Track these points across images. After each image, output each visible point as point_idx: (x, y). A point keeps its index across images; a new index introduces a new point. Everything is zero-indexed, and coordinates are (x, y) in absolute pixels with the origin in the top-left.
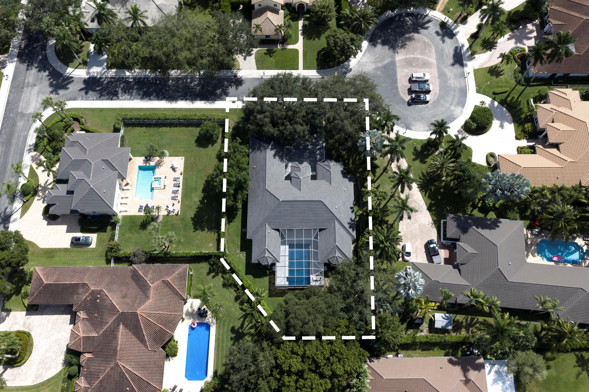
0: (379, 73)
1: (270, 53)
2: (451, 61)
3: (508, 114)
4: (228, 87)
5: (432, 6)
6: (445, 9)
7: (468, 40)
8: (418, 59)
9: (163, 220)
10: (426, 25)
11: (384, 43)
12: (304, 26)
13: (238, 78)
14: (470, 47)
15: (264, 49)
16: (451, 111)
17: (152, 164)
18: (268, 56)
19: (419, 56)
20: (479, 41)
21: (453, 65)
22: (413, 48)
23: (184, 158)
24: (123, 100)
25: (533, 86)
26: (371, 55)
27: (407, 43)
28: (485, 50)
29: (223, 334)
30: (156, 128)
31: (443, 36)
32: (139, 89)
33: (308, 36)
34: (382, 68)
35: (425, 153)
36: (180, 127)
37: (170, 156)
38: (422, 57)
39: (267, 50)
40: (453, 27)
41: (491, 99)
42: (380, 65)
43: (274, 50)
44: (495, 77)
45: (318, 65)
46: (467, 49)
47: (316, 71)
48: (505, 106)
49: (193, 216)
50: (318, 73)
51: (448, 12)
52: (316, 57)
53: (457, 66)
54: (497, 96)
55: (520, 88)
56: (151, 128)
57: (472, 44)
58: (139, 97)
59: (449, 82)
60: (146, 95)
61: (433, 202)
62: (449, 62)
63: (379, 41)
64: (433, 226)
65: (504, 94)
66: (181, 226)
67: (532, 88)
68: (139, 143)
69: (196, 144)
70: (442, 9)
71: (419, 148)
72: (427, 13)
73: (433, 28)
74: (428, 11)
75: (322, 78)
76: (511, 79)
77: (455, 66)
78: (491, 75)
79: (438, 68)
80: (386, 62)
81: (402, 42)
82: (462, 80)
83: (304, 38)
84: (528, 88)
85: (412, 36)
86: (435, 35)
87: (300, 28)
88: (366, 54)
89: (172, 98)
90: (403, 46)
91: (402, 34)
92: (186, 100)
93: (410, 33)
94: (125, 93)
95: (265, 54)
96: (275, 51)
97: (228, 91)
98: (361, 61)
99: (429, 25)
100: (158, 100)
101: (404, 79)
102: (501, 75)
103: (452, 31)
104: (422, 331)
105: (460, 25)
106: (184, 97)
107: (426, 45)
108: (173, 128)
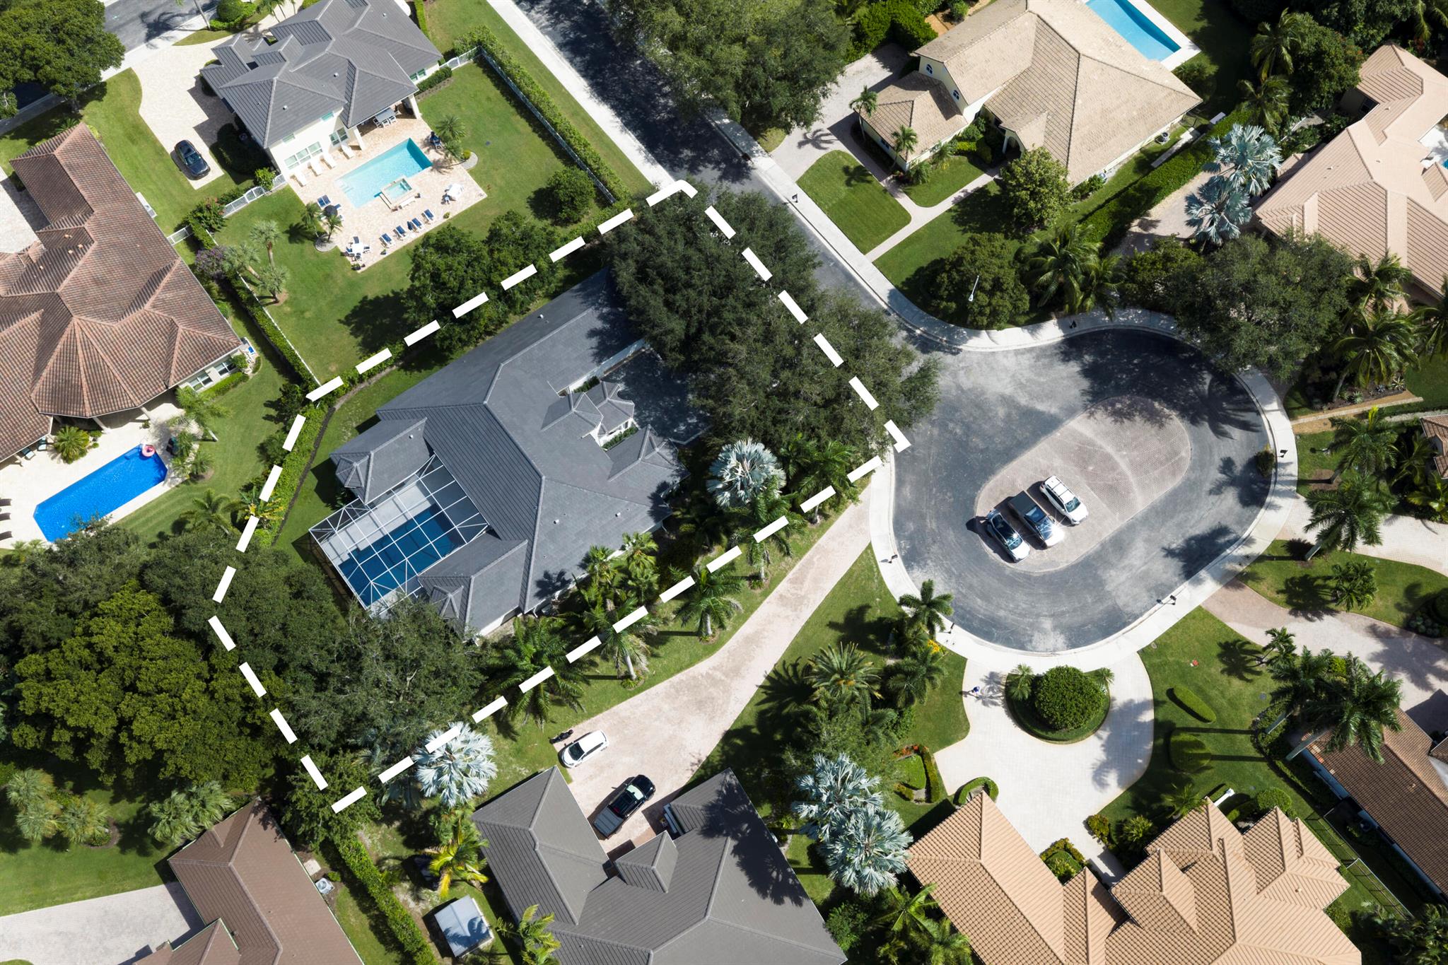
0: (1001, 412)
1: (855, 176)
2: (1177, 543)
3: (1142, 762)
4: (710, 162)
5: (1295, 404)
6: (1313, 436)
7: (1275, 542)
8: (1114, 467)
9: (327, 253)
10: (1227, 428)
11: (1088, 372)
12: (982, 191)
13: (746, 165)
14: (1261, 559)
15: (856, 161)
16: (1035, 627)
17: (433, 155)
18: (846, 177)
19: (1123, 465)
20: (1295, 569)
21: (1170, 553)
22: (1133, 439)
23: (485, 196)
24: (532, 19)
25: (1281, 774)
26: (1031, 366)
27: (1137, 418)
28: (1282, 597)
29: (162, 512)
30: (513, 110)
31: (1233, 482)
32: (576, 27)
33: (962, 214)
34: (1018, 407)
35: (871, 637)
36: (548, 145)
37: (471, 172)
38: (1129, 473)
39: (859, 168)
40: (1279, 487)
41: (1150, 696)
42: (1023, 400)
43: (869, 178)
44: (1223, 666)
45: (908, 282)
46: (1247, 557)
47: (891, 287)
48: (1161, 741)
49: (371, 296)
50: (892, 295)
51: (1313, 450)
52: (925, 265)
53: (1175, 565)
54: (1171, 706)
55: (1245, 745)
56: (507, 103)
57: (1271, 558)
58: (560, 39)
59: (1113, 572)
60: (572, 47)
61: (755, 731)
62: (1169, 537)
63: (1088, 358)
64: (696, 768)
65: (1190, 718)
66: (336, 291)
67: (1273, 775)
68: (459, 105)
69: (532, 196)
70: (1307, 430)
71: (871, 616)
72: (1267, 408)
73: (1237, 446)
74: (1275, 405)
75: (885, 311)
76: (1251, 707)
77: (1169, 559)
78: (1220, 656)
79: (1131, 528)
80: (1041, 407)
81: (1130, 406)
82: (1145, 598)
83: (950, 210)
84: (1264, 766)
85: (1168, 417)
86: (1218, 462)
87: (971, 187)
88: (1028, 355)
89: (602, 90)
90: (1119, 415)
91: (1154, 394)
92: (619, 115)
93: (1174, 406)
94: (551, 12)
95: (846, 170)
96: (869, 182)
97: (701, 168)
98: (1000, 358)
99: (1236, 433)
100: (579, 71)
101: (1031, 473)
102: (1242, 678)
103: (1266, 492)
104: (418, 899)
105: (1303, 499)
106: (620, 108)
107: (1167, 460)
108: (536, 136)
